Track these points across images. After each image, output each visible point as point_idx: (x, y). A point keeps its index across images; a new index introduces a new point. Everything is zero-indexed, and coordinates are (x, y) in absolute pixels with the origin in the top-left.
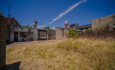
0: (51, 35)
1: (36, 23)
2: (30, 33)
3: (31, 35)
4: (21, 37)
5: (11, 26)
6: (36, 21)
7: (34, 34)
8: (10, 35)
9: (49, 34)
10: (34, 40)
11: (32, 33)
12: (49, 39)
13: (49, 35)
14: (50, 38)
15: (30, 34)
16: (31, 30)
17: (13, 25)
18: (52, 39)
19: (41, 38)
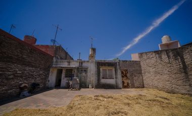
0: (128, 75)
1: (94, 50)
2: (82, 69)
3: (84, 74)
4: (66, 79)
5: (54, 58)
6: (93, 47)
7: (88, 71)
8: (48, 74)
9: (122, 73)
10: (88, 88)
11: (85, 71)
12: (125, 87)
13: (124, 75)
14: (126, 84)
15: (81, 73)
16: (85, 65)
17: (59, 57)
18: (133, 87)
19: (103, 81)
